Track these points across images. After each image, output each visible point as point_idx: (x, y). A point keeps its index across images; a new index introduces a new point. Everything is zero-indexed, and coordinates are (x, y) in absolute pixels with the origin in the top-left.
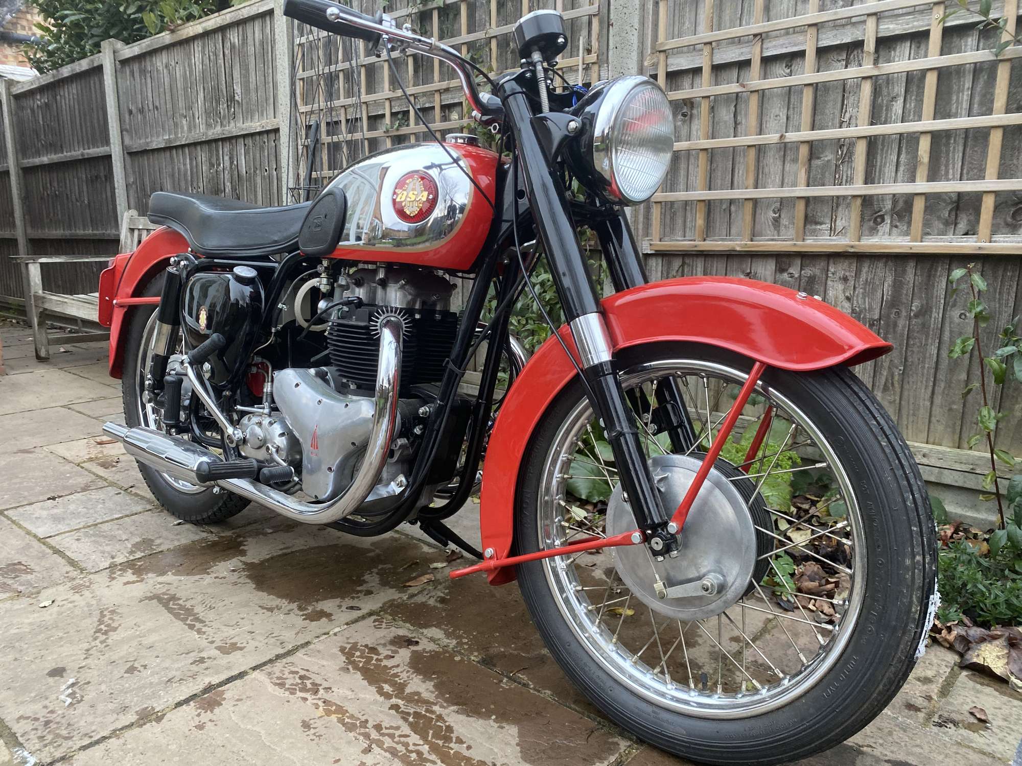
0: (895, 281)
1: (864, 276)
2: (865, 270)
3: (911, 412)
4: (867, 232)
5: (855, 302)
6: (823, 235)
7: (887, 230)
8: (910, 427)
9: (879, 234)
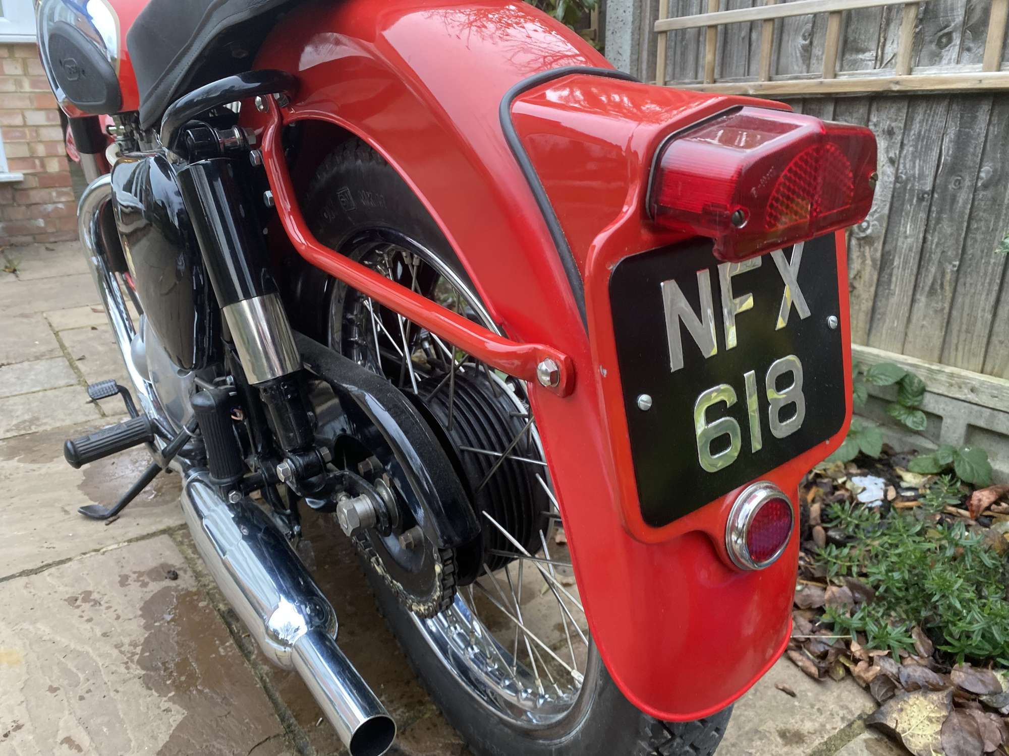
0: (959, 135)
1: (916, 127)
2: (918, 118)
3: (964, 327)
4: (926, 61)
5: (901, 166)
6: (867, 67)
7: (955, 55)
8: (960, 347)
9: (944, 62)
